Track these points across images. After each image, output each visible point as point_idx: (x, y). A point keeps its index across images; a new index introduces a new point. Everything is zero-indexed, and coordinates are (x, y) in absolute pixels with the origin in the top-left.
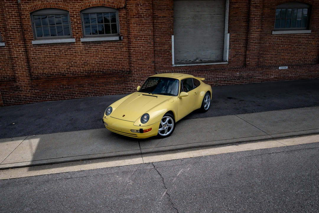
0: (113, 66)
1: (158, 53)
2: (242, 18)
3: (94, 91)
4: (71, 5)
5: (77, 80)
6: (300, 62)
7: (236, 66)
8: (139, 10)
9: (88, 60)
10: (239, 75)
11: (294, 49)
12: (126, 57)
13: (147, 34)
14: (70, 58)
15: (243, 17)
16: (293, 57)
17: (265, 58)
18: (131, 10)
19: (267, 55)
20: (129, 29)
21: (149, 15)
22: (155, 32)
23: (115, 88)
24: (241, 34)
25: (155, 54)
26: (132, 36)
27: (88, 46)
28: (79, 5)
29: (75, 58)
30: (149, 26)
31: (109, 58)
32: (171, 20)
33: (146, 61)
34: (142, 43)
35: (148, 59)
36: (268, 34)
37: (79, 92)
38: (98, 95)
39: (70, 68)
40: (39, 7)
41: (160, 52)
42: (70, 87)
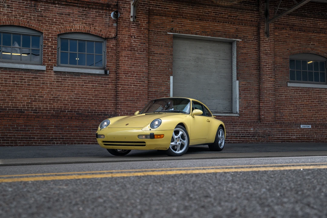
0: (92, 106)
1: (152, 96)
2: (252, 65)
3: (62, 136)
4: (46, 26)
5: (41, 119)
6: (324, 122)
7: (248, 119)
8: (132, 42)
9: (59, 95)
10: (254, 131)
11: (315, 105)
12: (111, 96)
13: (140, 70)
14: (34, 90)
15: (252, 63)
16: (316, 114)
17: (283, 113)
18: (122, 41)
19: (284, 109)
20: (118, 62)
21: (144, 50)
22: (150, 70)
23: (93, 135)
24: (252, 83)
25: (148, 96)
26: (121, 71)
27: (62, 77)
28: (57, 28)
29: (42, 90)
30: (143, 62)
31: (89, 95)
32: (170, 58)
33: (137, 103)
34: (133, 81)
35: (140, 101)
36: (283, 85)
37: (40, 136)
38: (68, 143)
39: (32, 103)
40: (3, 22)
41: (155, 94)
42: (28, 128)
